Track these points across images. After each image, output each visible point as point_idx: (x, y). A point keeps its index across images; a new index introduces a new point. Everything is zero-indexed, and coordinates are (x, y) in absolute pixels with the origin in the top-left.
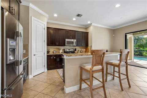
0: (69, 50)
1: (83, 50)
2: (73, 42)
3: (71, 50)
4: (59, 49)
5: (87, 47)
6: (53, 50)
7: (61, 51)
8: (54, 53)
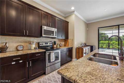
0: (46, 44)
1: (62, 43)
2: (53, 32)
3: (49, 43)
4: (30, 43)
5: (68, 40)
6: (15, 45)
7: (34, 46)
8: (18, 50)
